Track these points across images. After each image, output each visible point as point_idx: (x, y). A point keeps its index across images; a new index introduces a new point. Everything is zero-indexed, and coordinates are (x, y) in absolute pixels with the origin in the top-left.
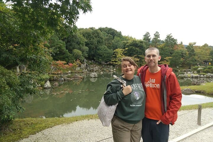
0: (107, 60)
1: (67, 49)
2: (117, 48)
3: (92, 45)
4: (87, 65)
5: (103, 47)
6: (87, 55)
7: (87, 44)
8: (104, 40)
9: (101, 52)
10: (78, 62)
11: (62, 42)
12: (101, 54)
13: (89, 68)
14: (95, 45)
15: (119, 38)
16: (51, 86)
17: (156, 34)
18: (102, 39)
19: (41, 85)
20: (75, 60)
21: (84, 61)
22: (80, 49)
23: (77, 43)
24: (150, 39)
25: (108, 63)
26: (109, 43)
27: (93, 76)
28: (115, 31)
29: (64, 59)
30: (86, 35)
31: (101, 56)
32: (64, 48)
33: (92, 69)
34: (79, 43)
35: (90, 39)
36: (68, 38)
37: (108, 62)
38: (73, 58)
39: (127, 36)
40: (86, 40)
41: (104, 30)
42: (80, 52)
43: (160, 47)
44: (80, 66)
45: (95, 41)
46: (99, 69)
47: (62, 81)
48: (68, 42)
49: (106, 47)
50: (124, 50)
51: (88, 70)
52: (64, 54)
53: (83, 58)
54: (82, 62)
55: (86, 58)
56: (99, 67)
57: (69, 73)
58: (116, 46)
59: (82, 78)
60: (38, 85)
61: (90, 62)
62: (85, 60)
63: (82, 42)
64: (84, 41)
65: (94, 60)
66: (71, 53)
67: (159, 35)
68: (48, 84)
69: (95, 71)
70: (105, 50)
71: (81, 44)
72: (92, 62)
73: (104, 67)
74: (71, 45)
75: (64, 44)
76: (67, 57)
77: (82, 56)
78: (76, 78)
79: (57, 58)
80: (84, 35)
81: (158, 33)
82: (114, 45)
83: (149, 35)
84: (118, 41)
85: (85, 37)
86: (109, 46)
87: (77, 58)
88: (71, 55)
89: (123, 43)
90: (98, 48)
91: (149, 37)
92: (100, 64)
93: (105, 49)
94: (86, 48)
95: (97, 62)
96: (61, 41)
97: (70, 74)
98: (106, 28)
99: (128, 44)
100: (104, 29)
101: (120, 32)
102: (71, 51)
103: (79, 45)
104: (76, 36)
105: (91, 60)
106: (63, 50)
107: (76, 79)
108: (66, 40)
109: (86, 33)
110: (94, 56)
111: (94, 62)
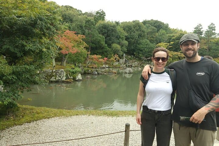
0: (148, 56)
1: (106, 43)
2: (160, 42)
3: (132, 39)
4: (126, 61)
5: (145, 41)
6: (126, 49)
7: (127, 39)
8: (146, 34)
9: (141, 46)
10: (116, 56)
11: (102, 36)
12: (142, 49)
13: (128, 63)
14: (136, 39)
15: (164, 31)
16: (82, 79)
17: (211, 26)
18: (144, 32)
19: (73, 77)
20: (113, 55)
21: (122, 56)
22: (119, 43)
23: (117, 37)
24: (202, 32)
25: (148, 59)
26: (152, 37)
27: (128, 72)
28: (162, 23)
29: (103, 53)
30: (127, 28)
31: (142, 51)
32: (103, 43)
33: (131, 64)
34: (118, 38)
35: (131, 33)
36: (108, 32)
37: (149, 57)
38: (111, 53)
39: (176, 29)
40: (126, 34)
41: (149, 23)
42: (119, 47)
43: (214, 41)
44: (119, 61)
45: (136, 34)
46: (138, 64)
47: (96, 75)
48: (108, 36)
49: (148, 41)
50: (168, 44)
51: (126, 65)
52: (103, 48)
53: (121, 53)
54: (121, 57)
55: (125, 52)
56: (139, 62)
57: (107, 67)
58: (160, 39)
59: (116, 73)
60: (70, 77)
61: (130, 57)
62: (124, 55)
63: (121, 36)
64: (124, 35)
65: (134, 55)
66: (110, 48)
67: (215, 27)
68: (79, 77)
69: (134, 67)
70: (146, 45)
71: (120, 38)
72: (131, 57)
73: (144, 63)
74: (110, 40)
75: (103, 39)
76: (106, 52)
77: (120, 51)
78: (110, 72)
79: (96, 53)
80: (124, 29)
81: (214, 25)
82: (157, 39)
83: (200, 28)
84: (163, 34)
85: (125, 31)
86: (151, 40)
87: (115, 52)
88: (109, 49)
89: (169, 36)
90: (138, 42)
91: (202, 30)
92: (140, 59)
93: (146, 43)
94: (126, 42)
95: (136, 57)
96: (100, 35)
97: (107, 69)
98: (152, 20)
99: (174, 38)
100: (149, 21)
101: (168, 25)
102: (109, 45)
103: (118, 39)
104: (116, 30)
105: (131, 55)
106: (102, 45)
107: (110, 74)
108: (106, 35)
109: (127, 27)
110: (134, 50)
111: (133, 57)
